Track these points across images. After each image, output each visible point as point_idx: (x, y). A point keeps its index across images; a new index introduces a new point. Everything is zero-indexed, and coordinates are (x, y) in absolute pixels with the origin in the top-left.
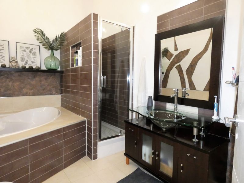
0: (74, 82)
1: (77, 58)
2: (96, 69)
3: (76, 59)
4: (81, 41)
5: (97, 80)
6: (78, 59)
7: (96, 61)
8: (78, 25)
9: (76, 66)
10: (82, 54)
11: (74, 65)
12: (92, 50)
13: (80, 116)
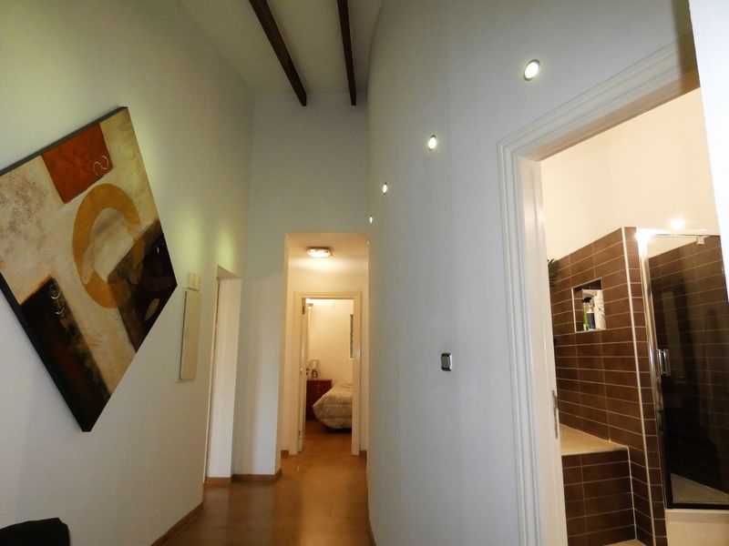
0: (587, 362)
1: (590, 311)
2: (642, 335)
3: (588, 314)
4: (600, 278)
5: (647, 360)
6: (593, 315)
7: (640, 319)
8: (589, 246)
9: (590, 330)
10: (605, 305)
11: (585, 325)
12: (630, 298)
13: (610, 441)
